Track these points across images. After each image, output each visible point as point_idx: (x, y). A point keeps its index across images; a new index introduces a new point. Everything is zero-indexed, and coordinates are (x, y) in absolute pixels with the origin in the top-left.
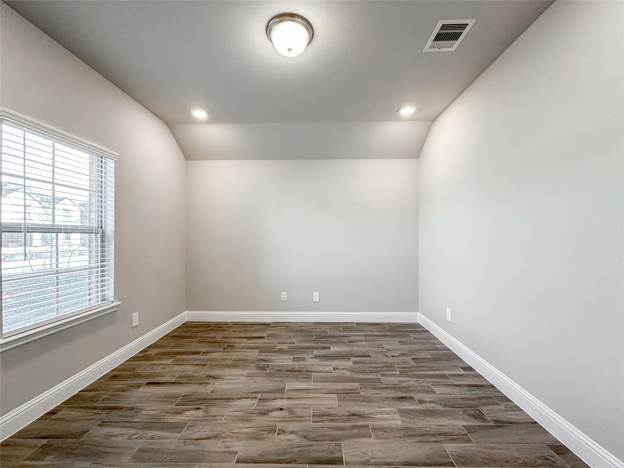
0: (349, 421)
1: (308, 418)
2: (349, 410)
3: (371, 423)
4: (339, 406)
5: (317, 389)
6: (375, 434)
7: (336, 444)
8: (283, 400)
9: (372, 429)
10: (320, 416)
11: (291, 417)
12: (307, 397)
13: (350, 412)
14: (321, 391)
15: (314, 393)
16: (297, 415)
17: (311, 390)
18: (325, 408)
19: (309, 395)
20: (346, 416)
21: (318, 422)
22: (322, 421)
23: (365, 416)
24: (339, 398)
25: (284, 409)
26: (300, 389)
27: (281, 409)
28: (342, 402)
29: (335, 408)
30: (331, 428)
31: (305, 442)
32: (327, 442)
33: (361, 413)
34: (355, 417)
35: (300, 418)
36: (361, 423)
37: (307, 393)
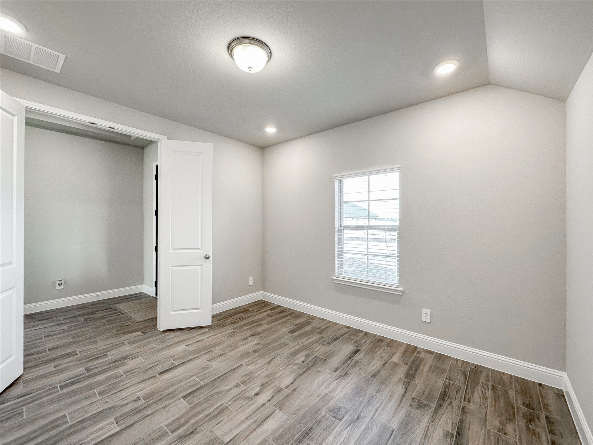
0: (193, 425)
1: (230, 403)
2: (199, 435)
3: (171, 437)
4: (211, 431)
5: (252, 432)
6: (164, 430)
7: (193, 403)
8: (266, 401)
9: (167, 432)
10: (221, 411)
11: (242, 395)
12: (250, 418)
13: (197, 432)
14: (247, 433)
15: (249, 426)
16: (240, 399)
17: (255, 427)
18: (223, 420)
19: (252, 421)
20: (199, 427)
21: (219, 406)
22: (217, 408)
23: (180, 440)
24: (219, 441)
25: (255, 396)
26: (267, 420)
27: (257, 395)
28: (212, 438)
29: (214, 426)
30: (205, 409)
31: (216, 390)
32: (201, 400)
33: (185, 440)
34: (190, 432)
35: (236, 399)
36: (179, 432)
37: (256, 420)
